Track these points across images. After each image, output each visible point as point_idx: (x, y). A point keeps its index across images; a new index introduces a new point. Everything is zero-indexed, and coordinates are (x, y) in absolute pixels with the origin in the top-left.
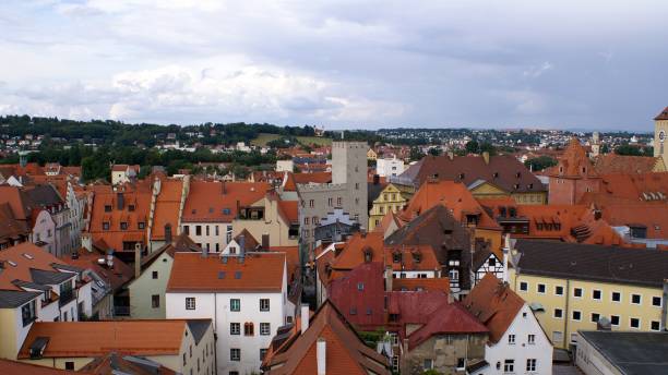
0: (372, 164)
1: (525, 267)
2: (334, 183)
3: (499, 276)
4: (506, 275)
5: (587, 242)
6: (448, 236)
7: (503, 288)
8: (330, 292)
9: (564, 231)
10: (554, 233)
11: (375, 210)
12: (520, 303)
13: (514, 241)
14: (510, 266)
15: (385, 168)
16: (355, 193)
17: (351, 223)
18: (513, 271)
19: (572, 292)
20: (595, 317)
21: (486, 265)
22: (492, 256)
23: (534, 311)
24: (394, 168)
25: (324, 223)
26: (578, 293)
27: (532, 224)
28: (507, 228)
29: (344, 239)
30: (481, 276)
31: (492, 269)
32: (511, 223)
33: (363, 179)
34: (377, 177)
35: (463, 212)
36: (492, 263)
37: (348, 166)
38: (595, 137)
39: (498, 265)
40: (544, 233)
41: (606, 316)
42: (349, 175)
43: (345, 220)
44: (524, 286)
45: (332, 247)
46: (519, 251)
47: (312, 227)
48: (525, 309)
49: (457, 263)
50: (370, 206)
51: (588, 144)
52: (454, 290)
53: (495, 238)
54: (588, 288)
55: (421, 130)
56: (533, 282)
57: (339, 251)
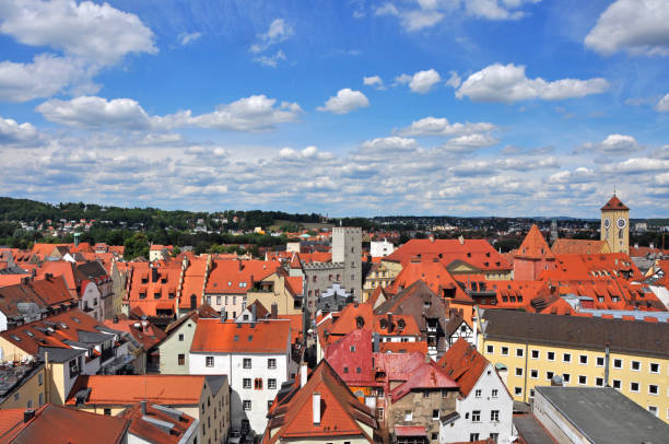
0: (366, 246)
1: (492, 333)
2: (333, 261)
3: (469, 340)
4: (476, 340)
5: (543, 312)
6: (427, 307)
7: (471, 349)
8: (327, 354)
9: (525, 303)
10: (517, 304)
11: (368, 285)
12: (485, 362)
13: (482, 312)
14: (478, 332)
15: (380, 249)
16: (349, 271)
17: (346, 296)
18: (481, 337)
19: (531, 354)
20: (550, 375)
21: (458, 331)
22: (464, 324)
23: (497, 370)
24: (385, 250)
25: (324, 295)
26: (535, 354)
27: (499, 298)
28: (477, 299)
29: (340, 309)
30: (454, 340)
31: (463, 335)
32: (481, 298)
33: (359, 259)
34: (370, 258)
35: (440, 287)
36: (464, 329)
37: (346, 248)
38: (554, 225)
39: (468, 331)
40: (509, 304)
41: (558, 374)
42: (346, 255)
43: (342, 293)
44: (490, 349)
45: (330, 316)
46: (486, 319)
47: (314, 298)
48: (490, 368)
49: (435, 330)
50: (363, 282)
51: (548, 230)
52: (431, 352)
53: (467, 309)
54: (544, 351)
55: (408, 218)
56: (498, 346)
57: (335, 318)
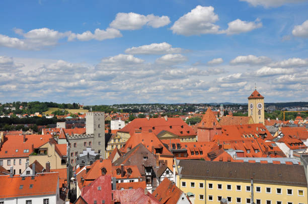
0: (108, 123)
1: (185, 174)
2: (87, 133)
3: (171, 179)
4: (176, 179)
5: (215, 160)
6: (145, 160)
7: (172, 184)
8: (83, 193)
9: (204, 155)
10: (199, 156)
11: (109, 148)
12: (180, 192)
13: (178, 161)
14: (176, 174)
15: (115, 125)
16: (97, 139)
17: (95, 155)
18: (178, 177)
19: (208, 186)
20: (220, 198)
21: (165, 174)
22: (168, 169)
23: (188, 197)
24: (120, 125)
25: (81, 155)
26: (211, 186)
27: (189, 152)
28: (176, 154)
29: (91, 163)
30: (162, 180)
31: (168, 176)
32: (178, 153)
33: (103, 132)
34: (110, 131)
35: (153, 147)
36: (168, 173)
37: (94, 124)
38: (222, 107)
39: (170, 173)
40: (195, 156)
41: (224, 197)
42: (95, 130)
43: (93, 153)
44: (184, 184)
45: (85, 168)
46: (181, 166)
47: (75, 157)
48: (183, 196)
49: (150, 174)
50: (106, 146)
51: (218, 111)
52: (148, 188)
53: (170, 160)
54: (215, 184)
55: (134, 105)
56: (188, 182)
57: (88, 170)
